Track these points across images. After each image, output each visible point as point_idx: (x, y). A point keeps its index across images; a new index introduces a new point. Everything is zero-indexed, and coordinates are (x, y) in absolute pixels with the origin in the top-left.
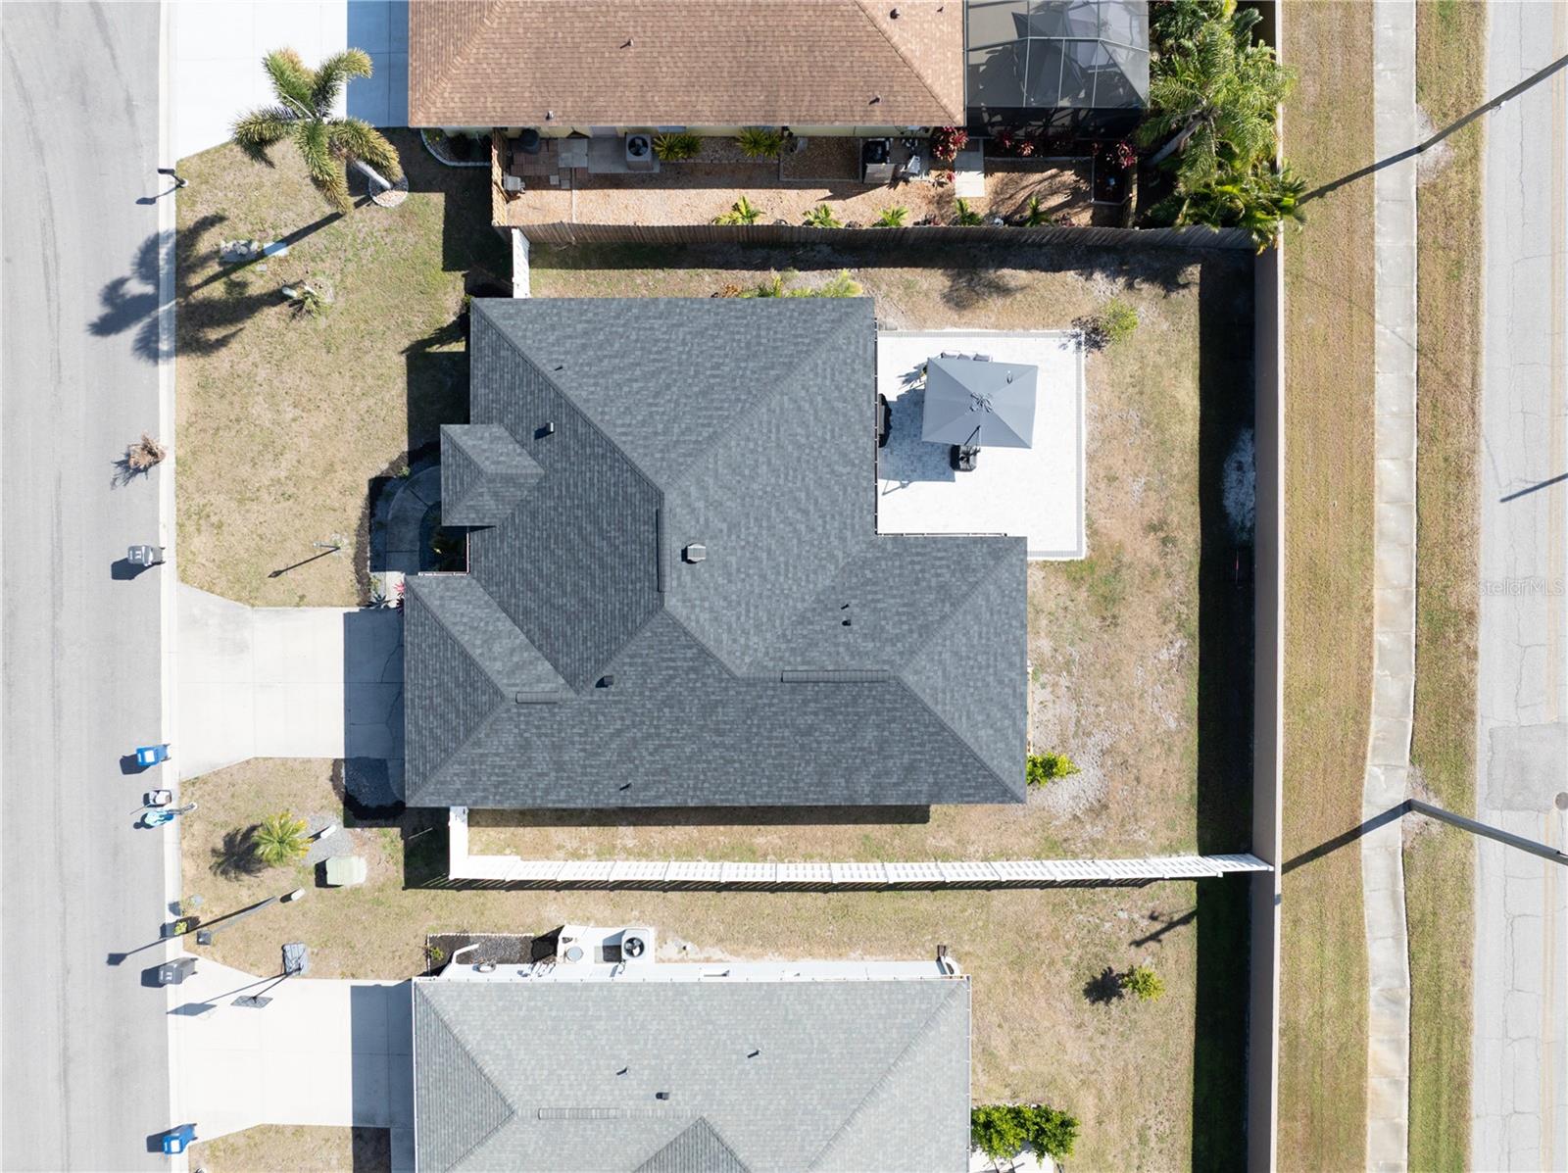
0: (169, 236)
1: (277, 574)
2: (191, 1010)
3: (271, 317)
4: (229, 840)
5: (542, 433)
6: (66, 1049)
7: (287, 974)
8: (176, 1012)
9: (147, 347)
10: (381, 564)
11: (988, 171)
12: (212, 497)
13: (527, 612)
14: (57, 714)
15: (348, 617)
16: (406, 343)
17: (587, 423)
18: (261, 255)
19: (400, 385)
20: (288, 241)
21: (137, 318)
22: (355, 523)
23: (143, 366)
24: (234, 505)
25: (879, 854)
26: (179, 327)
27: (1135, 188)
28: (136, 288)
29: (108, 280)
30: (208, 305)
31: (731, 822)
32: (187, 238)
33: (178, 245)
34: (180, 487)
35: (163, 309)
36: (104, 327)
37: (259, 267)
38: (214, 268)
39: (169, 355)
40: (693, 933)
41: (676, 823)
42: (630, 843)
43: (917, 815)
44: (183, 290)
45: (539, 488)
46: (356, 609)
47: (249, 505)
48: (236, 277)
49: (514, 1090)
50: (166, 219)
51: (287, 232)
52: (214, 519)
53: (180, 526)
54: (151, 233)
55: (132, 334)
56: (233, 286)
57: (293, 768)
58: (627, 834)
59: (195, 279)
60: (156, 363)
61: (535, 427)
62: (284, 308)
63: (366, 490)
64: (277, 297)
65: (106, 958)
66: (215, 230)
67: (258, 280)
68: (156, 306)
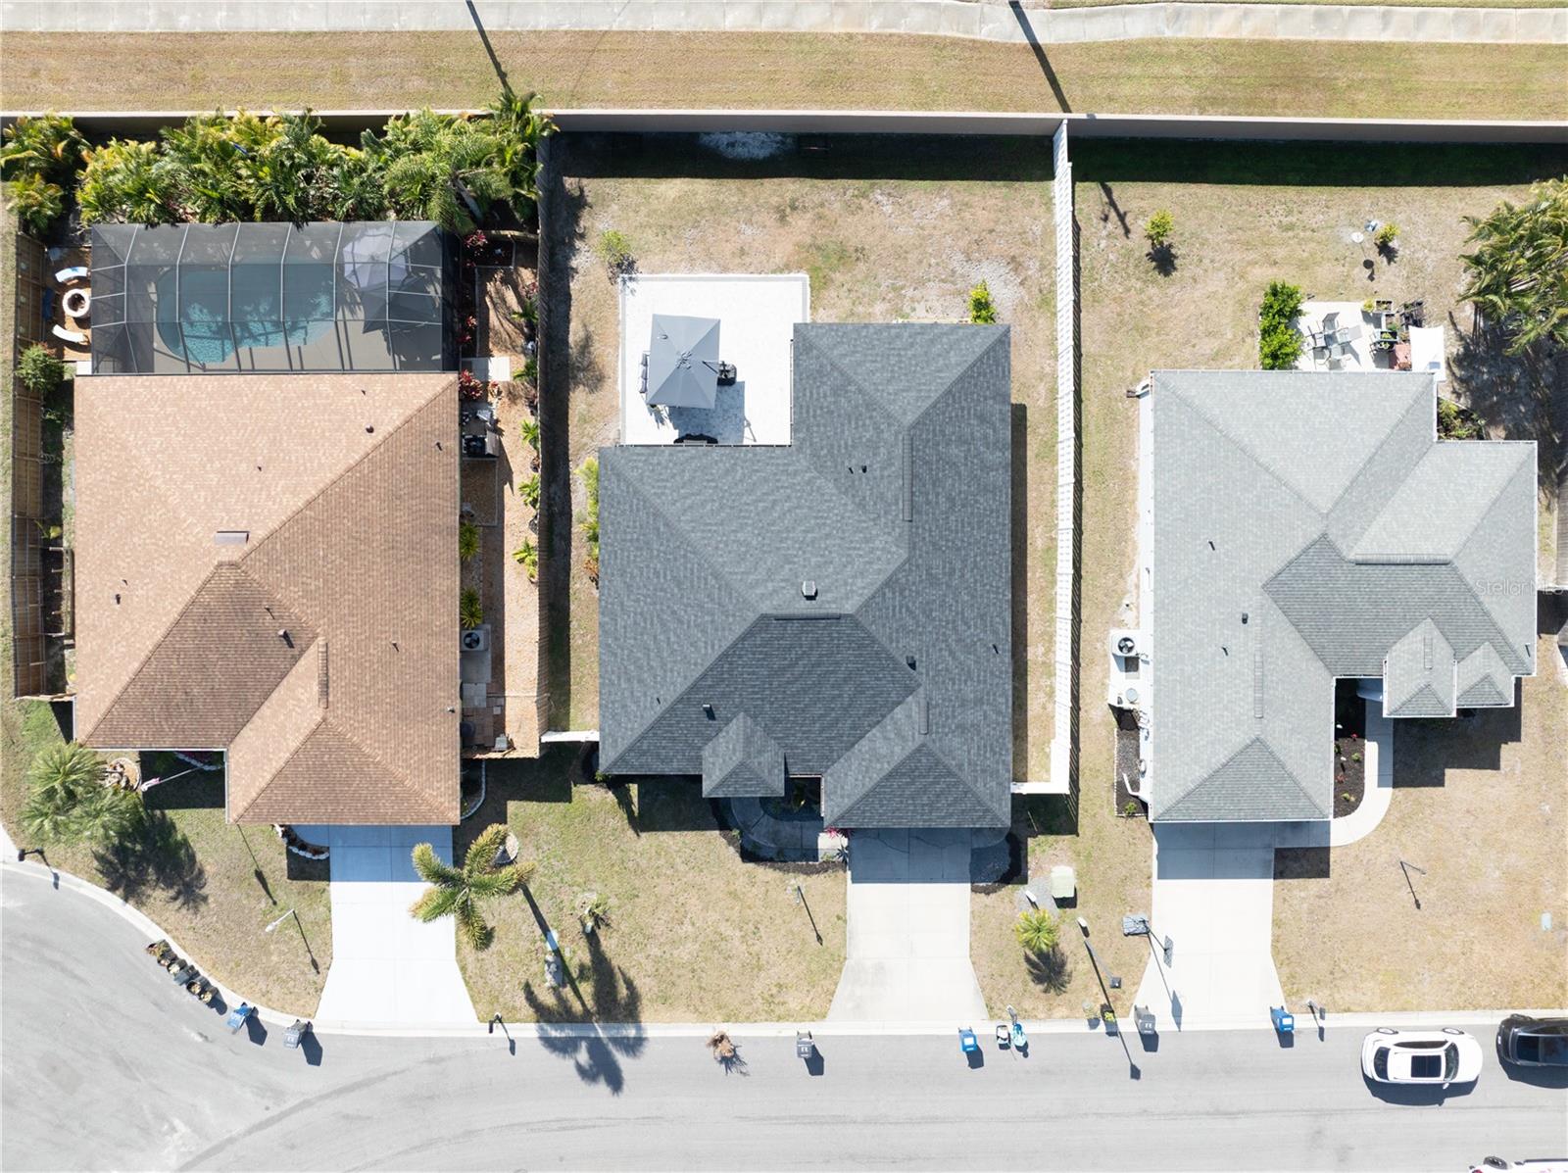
0: (542, 1029)
1: (819, 938)
2: (1177, 1011)
3: (609, 944)
4: (1038, 979)
5: (710, 714)
6: (1208, 1114)
7: (1148, 932)
8: (1179, 1024)
9: (633, 1046)
10: (812, 853)
11: (488, 354)
12: (756, 993)
13: (854, 727)
14: (934, 1120)
15: (855, 880)
16: (631, 833)
17: (704, 677)
18: (557, 952)
19: (665, 837)
20: (545, 930)
21: (608, 1054)
22: (778, 874)
23: (648, 1049)
24: (763, 974)
25: (1051, 446)
26: (616, 1020)
27: (502, 232)
28: (583, 1057)
29: (577, 1078)
30: (598, 996)
31: (1025, 566)
32: (543, 1014)
33: (548, 1021)
34: (747, 1018)
35: (601, 1034)
36: (616, 1082)
37: (567, 954)
38: (567, 991)
39: (639, 1029)
40: (1115, 597)
41: (1025, 613)
42: (1041, 650)
43: (1019, 414)
44: (586, 1017)
45: (754, 717)
46: (849, 873)
47: (763, 962)
48: (575, 973)
49: (1239, 738)
50: (527, 1031)
51: (539, 931)
52: (774, 991)
53: (779, 1019)
54: (539, 1043)
55: (622, 1059)
56: (582, 976)
57: (978, 928)
58: (1035, 652)
59: (577, 1007)
60: (646, 1039)
61: (706, 720)
62: (601, 933)
63: (751, 866)
64: (592, 938)
65: (1134, 1081)
66: (536, 990)
67: (578, 955)
68: (598, 1039)
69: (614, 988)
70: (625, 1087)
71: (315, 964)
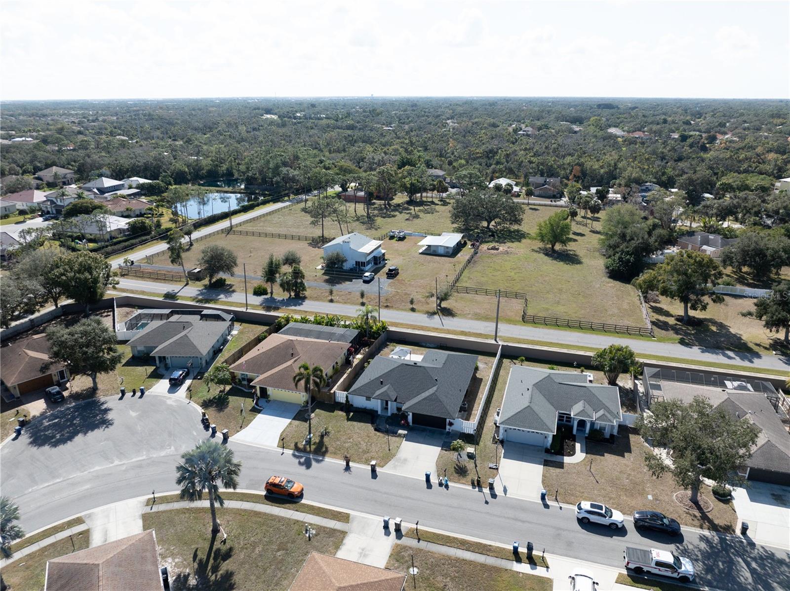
0: (294, 452)
1: (389, 450)
5: (382, 383)
7: (497, 469)
9: (318, 461)
10: (395, 433)
11: (356, 355)
12: (364, 457)
16: (346, 421)
18: (310, 439)
19: (355, 423)
20: (310, 433)
21: (310, 461)
22: (383, 435)
23: (323, 464)
26: (318, 454)
28: (302, 460)
29: (297, 464)
30: (315, 449)
32: (297, 448)
33: (297, 451)
34: (358, 462)
36: (309, 467)
38: (308, 446)
39: (323, 458)
43: (481, 380)
44: (309, 452)
46: (405, 439)
47: (370, 451)
48: (312, 443)
50: (289, 452)
51: (308, 433)
52: (370, 458)
54: (291, 455)
55: (314, 463)
56: (314, 444)
59: (308, 449)
60: (324, 461)
61: (380, 385)
62: (325, 437)
63: (376, 432)
64: (322, 436)
66: (298, 444)
67: (315, 439)
68: (310, 458)
69: (322, 448)
70: (311, 469)
71: (241, 427)
